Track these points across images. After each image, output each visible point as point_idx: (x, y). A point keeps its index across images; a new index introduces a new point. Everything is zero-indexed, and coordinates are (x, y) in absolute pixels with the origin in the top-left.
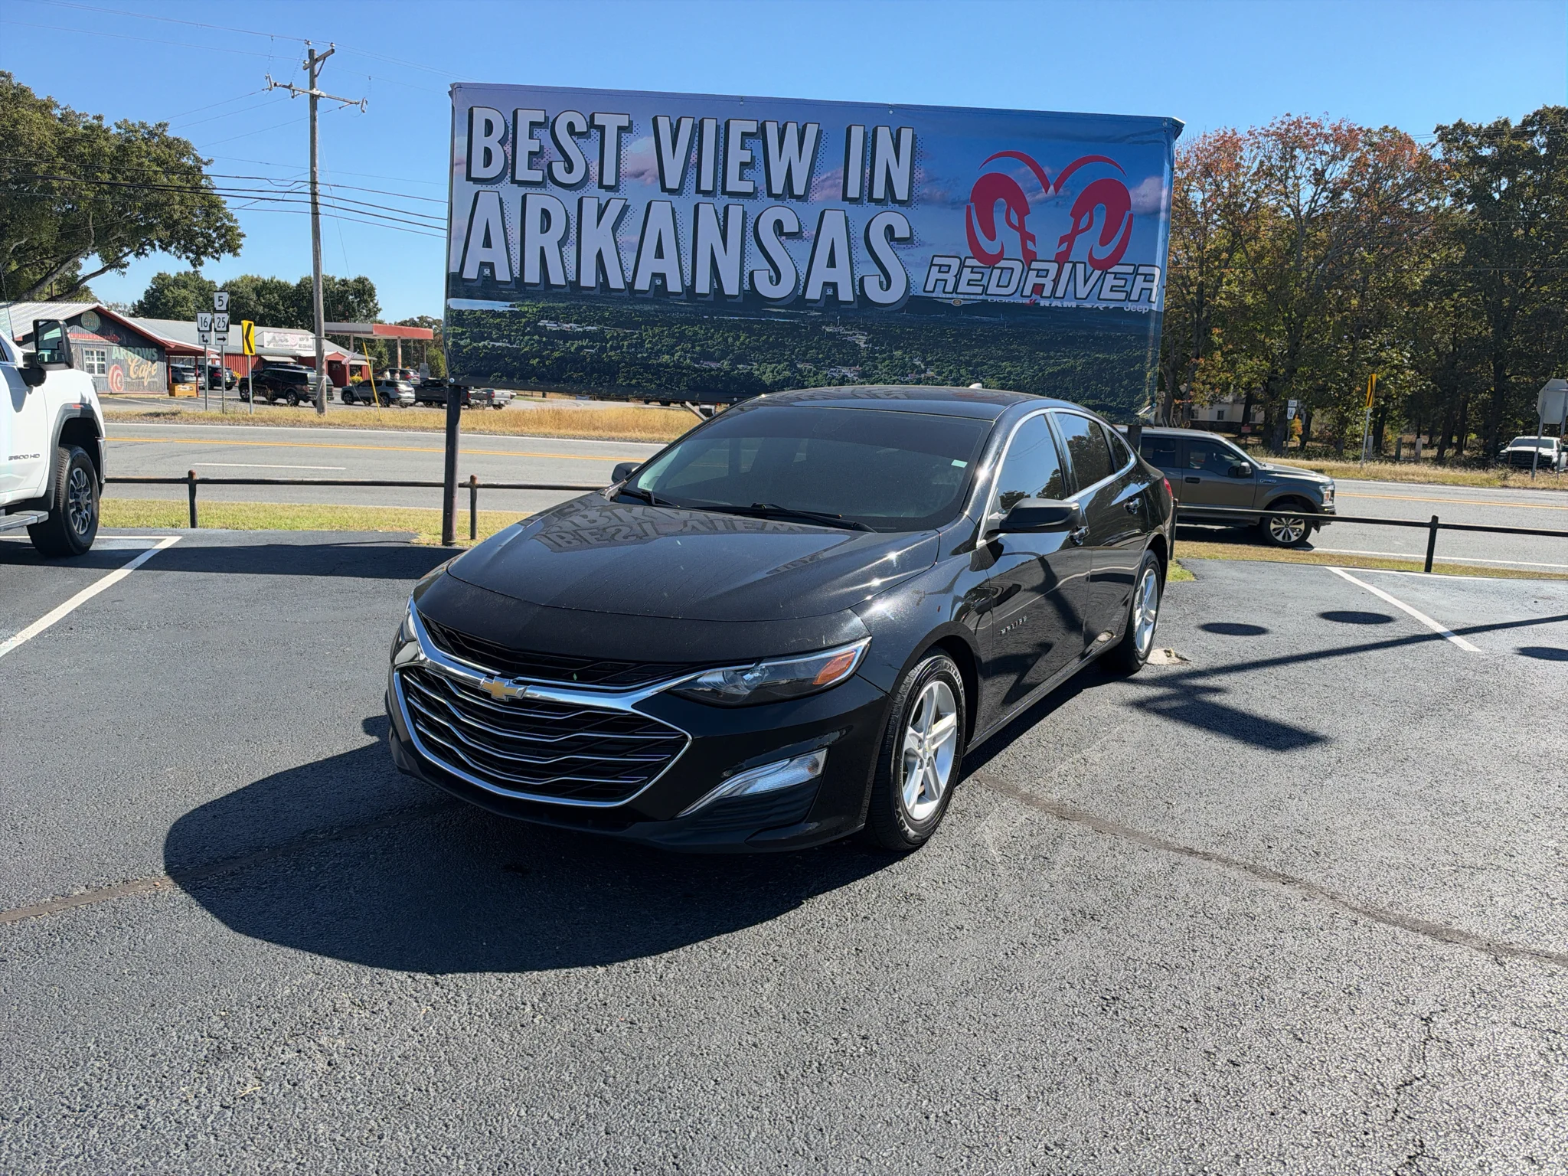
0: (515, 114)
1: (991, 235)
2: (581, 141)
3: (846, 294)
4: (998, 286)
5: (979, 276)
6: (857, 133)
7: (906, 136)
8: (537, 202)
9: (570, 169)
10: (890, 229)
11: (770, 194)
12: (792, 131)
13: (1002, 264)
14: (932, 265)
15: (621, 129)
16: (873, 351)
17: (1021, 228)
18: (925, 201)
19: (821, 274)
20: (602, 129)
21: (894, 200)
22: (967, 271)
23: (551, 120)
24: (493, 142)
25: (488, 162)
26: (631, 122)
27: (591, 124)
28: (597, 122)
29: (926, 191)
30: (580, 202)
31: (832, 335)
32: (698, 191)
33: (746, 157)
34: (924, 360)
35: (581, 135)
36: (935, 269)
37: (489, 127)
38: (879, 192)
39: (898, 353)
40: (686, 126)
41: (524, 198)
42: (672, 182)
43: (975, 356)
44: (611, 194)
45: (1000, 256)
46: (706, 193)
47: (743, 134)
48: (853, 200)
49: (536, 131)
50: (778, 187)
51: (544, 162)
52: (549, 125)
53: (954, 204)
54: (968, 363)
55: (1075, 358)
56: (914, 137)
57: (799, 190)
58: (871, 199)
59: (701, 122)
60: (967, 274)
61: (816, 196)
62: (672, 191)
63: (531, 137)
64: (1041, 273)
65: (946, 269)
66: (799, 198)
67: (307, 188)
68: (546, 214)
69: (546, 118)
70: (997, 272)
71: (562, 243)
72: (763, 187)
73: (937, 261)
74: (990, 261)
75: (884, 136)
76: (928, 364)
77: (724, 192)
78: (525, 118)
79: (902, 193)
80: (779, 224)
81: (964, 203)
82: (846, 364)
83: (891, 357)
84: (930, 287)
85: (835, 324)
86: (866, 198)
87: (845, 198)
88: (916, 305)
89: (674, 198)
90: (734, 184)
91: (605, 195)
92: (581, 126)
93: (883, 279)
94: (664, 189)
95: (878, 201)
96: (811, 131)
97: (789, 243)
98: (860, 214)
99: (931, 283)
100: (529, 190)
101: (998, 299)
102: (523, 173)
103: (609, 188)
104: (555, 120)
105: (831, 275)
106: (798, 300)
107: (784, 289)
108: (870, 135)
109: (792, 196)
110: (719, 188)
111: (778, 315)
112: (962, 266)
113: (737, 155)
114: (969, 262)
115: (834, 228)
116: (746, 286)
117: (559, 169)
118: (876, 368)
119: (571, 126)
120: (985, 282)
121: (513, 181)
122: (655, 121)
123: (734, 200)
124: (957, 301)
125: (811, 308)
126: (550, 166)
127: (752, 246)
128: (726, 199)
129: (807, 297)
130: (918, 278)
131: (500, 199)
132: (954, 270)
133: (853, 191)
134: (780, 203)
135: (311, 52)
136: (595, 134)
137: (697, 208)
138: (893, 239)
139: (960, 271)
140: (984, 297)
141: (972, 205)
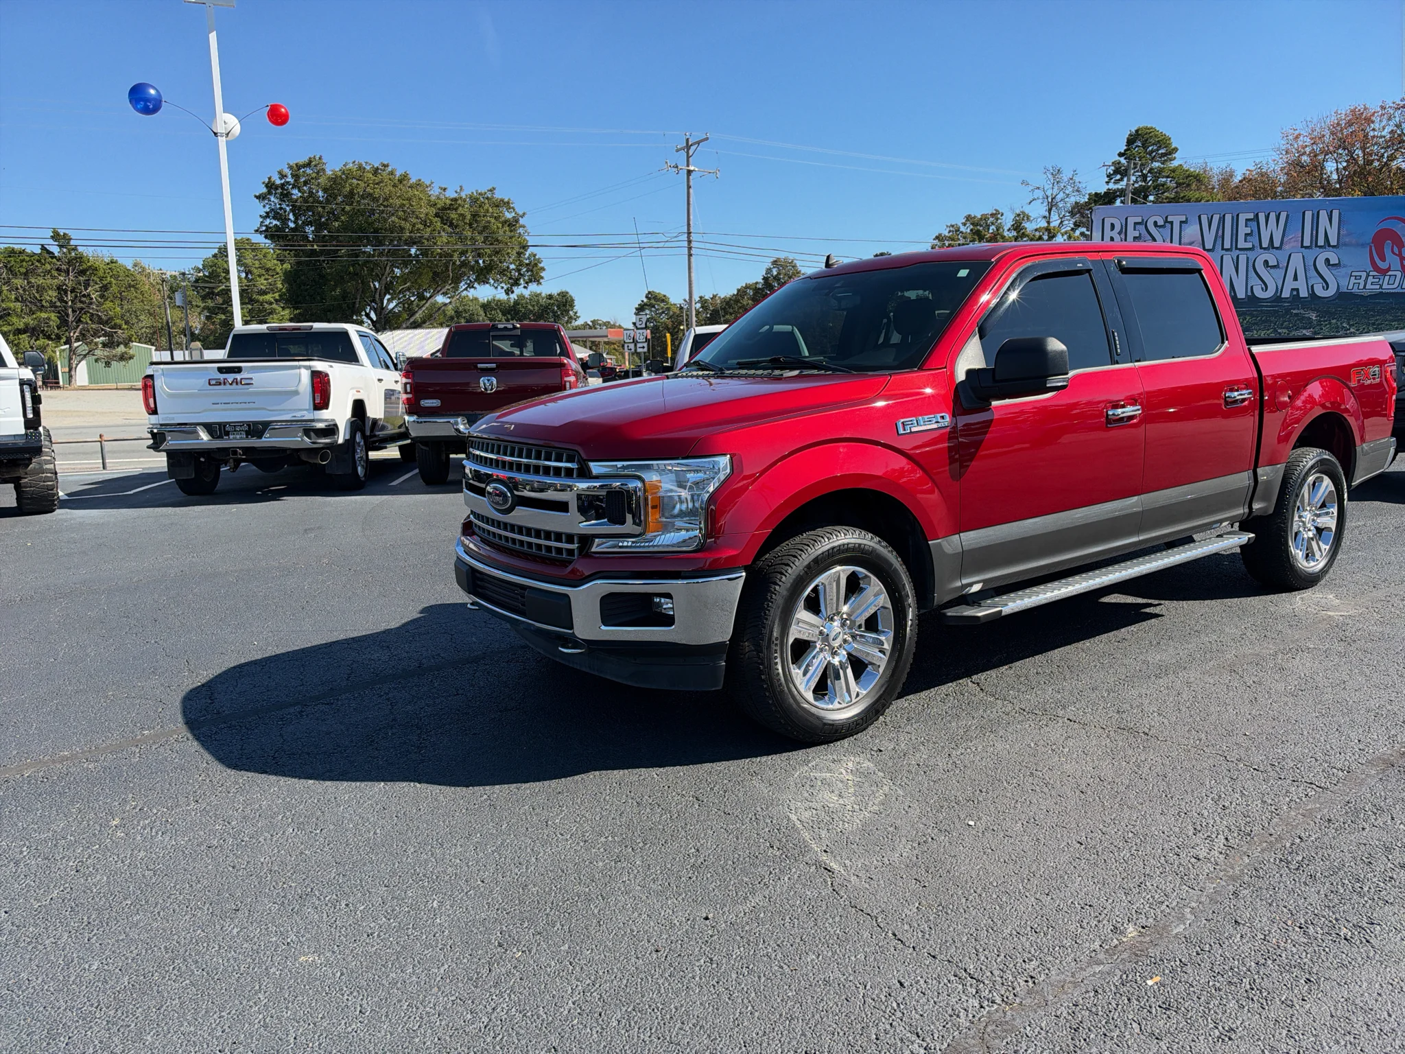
0: (1126, 219)
1: (1383, 259)
2: (1161, 230)
3: (1304, 293)
4: (1388, 284)
5: (1377, 280)
6: (1308, 215)
7: (1336, 214)
10: (1327, 260)
11: (1261, 248)
12: (1273, 216)
13: (1390, 273)
14: (1351, 276)
15: (1182, 222)
16: (1320, 321)
17: (1400, 255)
18: (1345, 245)
19: (1290, 284)
20: (1172, 223)
21: (1329, 246)
22: (1370, 278)
23: (1145, 221)
24: (1115, 234)
26: (1187, 219)
27: (1166, 221)
28: (1169, 220)
29: (1347, 240)
31: (1296, 315)
32: (1223, 249)
33: (1248, 230)
34: (1348, 324)
35: (1161, 227)
36: (1353, 278)
37: (1113, 226)
38: (1321, 242)
39: (1334, 321)
40: (1216, 218)
42: (1209, 245)
43: (1377, 320)
45: (1389, 269)
46: (1227, 250)
47: (1247, 220)
48: (1307, 247)
49: (1138, 227)
50: (1265, 244)
52: (1144, 223)
53: (1363, 245)
54: (1374, 324)
56: (1340, 214)
57: (1277, 244)
58: (1317, 246)
59: (1224, 216)
60: (1370, 279)
61: (1286, 247)
63: (1135, 230)
65: (1359, 278)
66: (1277, 248)
67: (685, 237)
69: (1143, 220)
70: (1387, 278)
72: (1257, 244)
73: (1353, 274)
74: (1384, 272)
75: (1323, 215)
76: (1351, 326)
77: (1236, 248)
78: (1131, 221)
79: (1333, 242)
80: (1266, 262)
81: (1368, 244)
82: (1305, 328)
83: (1330, 323)
84: (1350, 287)
85: (1298, 309)
86: (1314, 245)
87: (1302, 246)
88: (1341, 296)
90: (1241, 244)
92: (1161, 222)
93: (1324, 284)
95: (1321, 247)
96: (1283, 216)
97: (1272, 271)
98: (1311, 254)
99: (1352, 285)
101: (1389, 291)
104: (1147, 222)
105: (1295, 285)
106: (1277, 298)
107: (1269, 294)
108: (1316, 215)
110: (1234, 246)
111: (1266, 306)
112: (1368, 275)
113: (1243, 230)
114: (1371, 273)
115: (1297, 261)
116: (1249, 294)
118: (1322, 329)
119: (1156, 223)
120: (1381, 283)
122: (1200, 217)
123: (1242, 252)
124: (1366, 293)
125: (1285, 302)
127: (1252, 273)
128: (1238, 252)
129: (1283, 296)
130: (1343, 283)
132: (1363, 278)
133: (1307, 243)
134: (1267, 251)
136: (1168, 226)
137: (1222, 257)
138: (1329, 265)
139: (1367, 278)
140: (1380, 290)
141: (1373, 245)
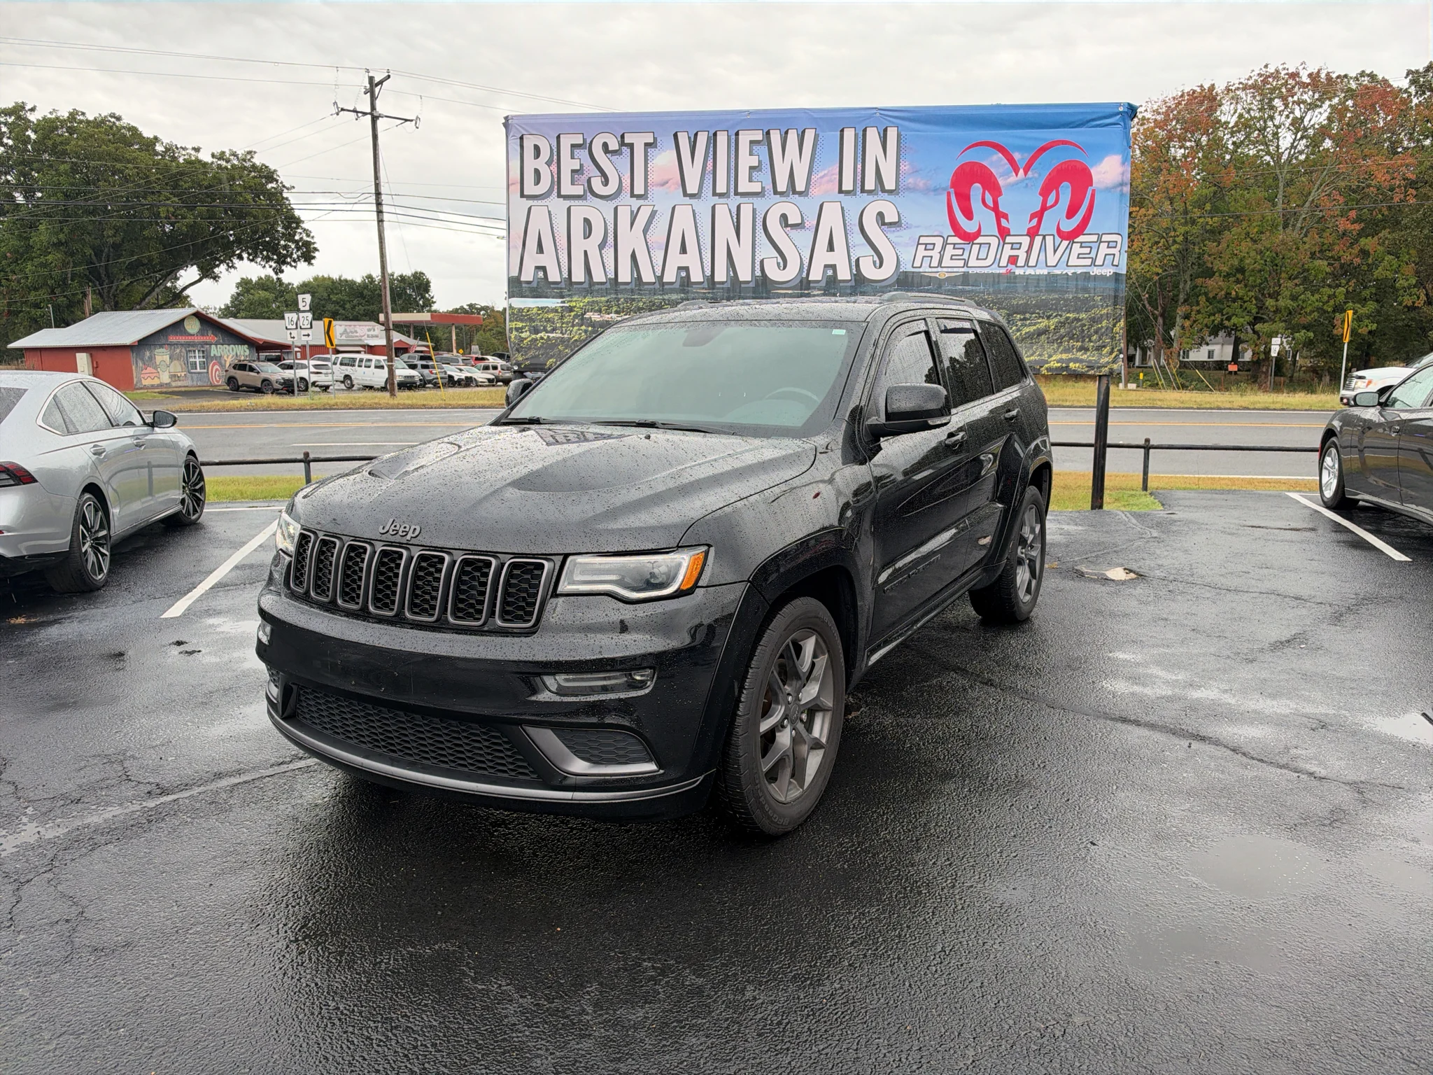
0: (558, 137)
2: (614, 158)
3: (844, 274)
4: (977, 259)
5: (960, 252)
6: (849, 135)
7: (892, 134)
8: (580, 212)
9: (606, 182)
10: (881, 215)
11: (776, 192)
12: (793, 137)
13: (980, 240)
14: (918, 244)
15: (647, 145)
18: (908, 189)
19: (822, 257)
20: (631, 146)
21: (884, 190)
22: (949, 248)
23: (588, 141)
24: (541, 164)
25: (538, 180)
26: (655, 139)
27: (622, 143)
28: (627, 141)
29: (911, 180)
30: (616, 209)
32: (715, 194)
33: (754, 161)
35: (614, 152)
36: (921, 248)
37: (537, 150)
38: (870, 184)
40: (702, 139)
41: (569, 210)
42: (692, 188)
44: (641, 202)
45: (978, 234)
46: (721, 195)
47: (751, 142)
48: (847, 193)
49: (576, 152)
50: (782, 185)
51: (584, 178)
52: (587, 146)
53: (936, 190)
55: (1048, 318)
56: (899, 136)
57: (800, 186)
58: (863, 190)
59: (715, 134)
60: (950, 250)
61: (815, 191)
62: (692, 196)
63: (572, 158)
64: (1015, 246)
65: (931, 247)
66: (800, 193)
67: (373, 199)
68: (587, 222)
69: (584, 140)
70: (976, 248)
71: (602, 246)
72: (769, 187)
73: (923, 240)
74: (969, 238)
75: (873, 136)
77: (736, 193)
78: (566, 142)
79: (890, 184)
80: (784, 218)
81: (944, 189)
84: (917, 264)
86: (859, 190)
87: (841, 191)
88: (906, 279)
89: (693, 201)
90: (744, 185)
91: (636, 203)
92: (614, 145)
93: (876, 258)
94: (685, 194)
95: (870, 192)
96: (810, 135)
97: (793, 233)
98: (853, 205)
99: (919, 260)
100: (572, 202)
101: (978, 271)
102: (567, 189)
103: (639, 197)
104: (591, 142)
105: (830, 258)
106: (802, 282)
107: (790, 273)
108: (860, 135)
109: (794, 192)
110: (732, 190)
111: (786, 295)
112: (945, 244)
113: (746, 160)
114: (952, 240)
115: (832, 218)
116: (758, 273)
117: (597, 184)
119: (605, 145)
120: (966, 256)
121: (559, 196)
122: (676, 136)
123: (746, 200)
124: (942, 274)
125: (814, 288)
126: (589, 181)
127: (762, 238)
128: (739, 199)
130: (906, 258)
131: (549, 212)
132: (938, 248)
133: (848, 185)
134: (784, 199)
135: (371, 79)
136: (626, 150)
137: (713, 208)
138: (884, 224)
139: (944, 248)
140: (965, 269)
141: (952, 191)
